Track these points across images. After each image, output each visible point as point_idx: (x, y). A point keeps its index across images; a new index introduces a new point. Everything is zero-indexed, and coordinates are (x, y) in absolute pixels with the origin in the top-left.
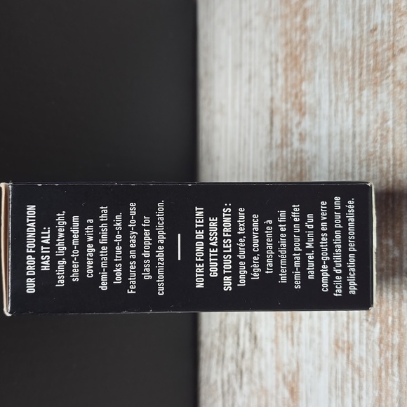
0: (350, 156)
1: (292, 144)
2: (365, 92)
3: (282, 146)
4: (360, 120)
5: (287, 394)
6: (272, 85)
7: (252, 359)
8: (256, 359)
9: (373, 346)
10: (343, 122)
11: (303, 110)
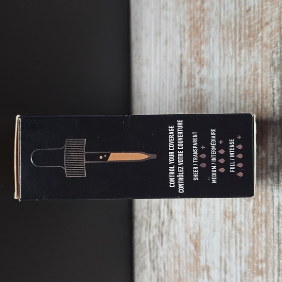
0: (233, 92)
1: (195, 85)
2: (243, 51)
3: (188, 86)
4: (240, 68)
5: (192, 248)
6: (181, 46)
7: (169, 225)
8: (172, 226)
9: (249, 214)
10: (229, 70)
11: (202, 63)
